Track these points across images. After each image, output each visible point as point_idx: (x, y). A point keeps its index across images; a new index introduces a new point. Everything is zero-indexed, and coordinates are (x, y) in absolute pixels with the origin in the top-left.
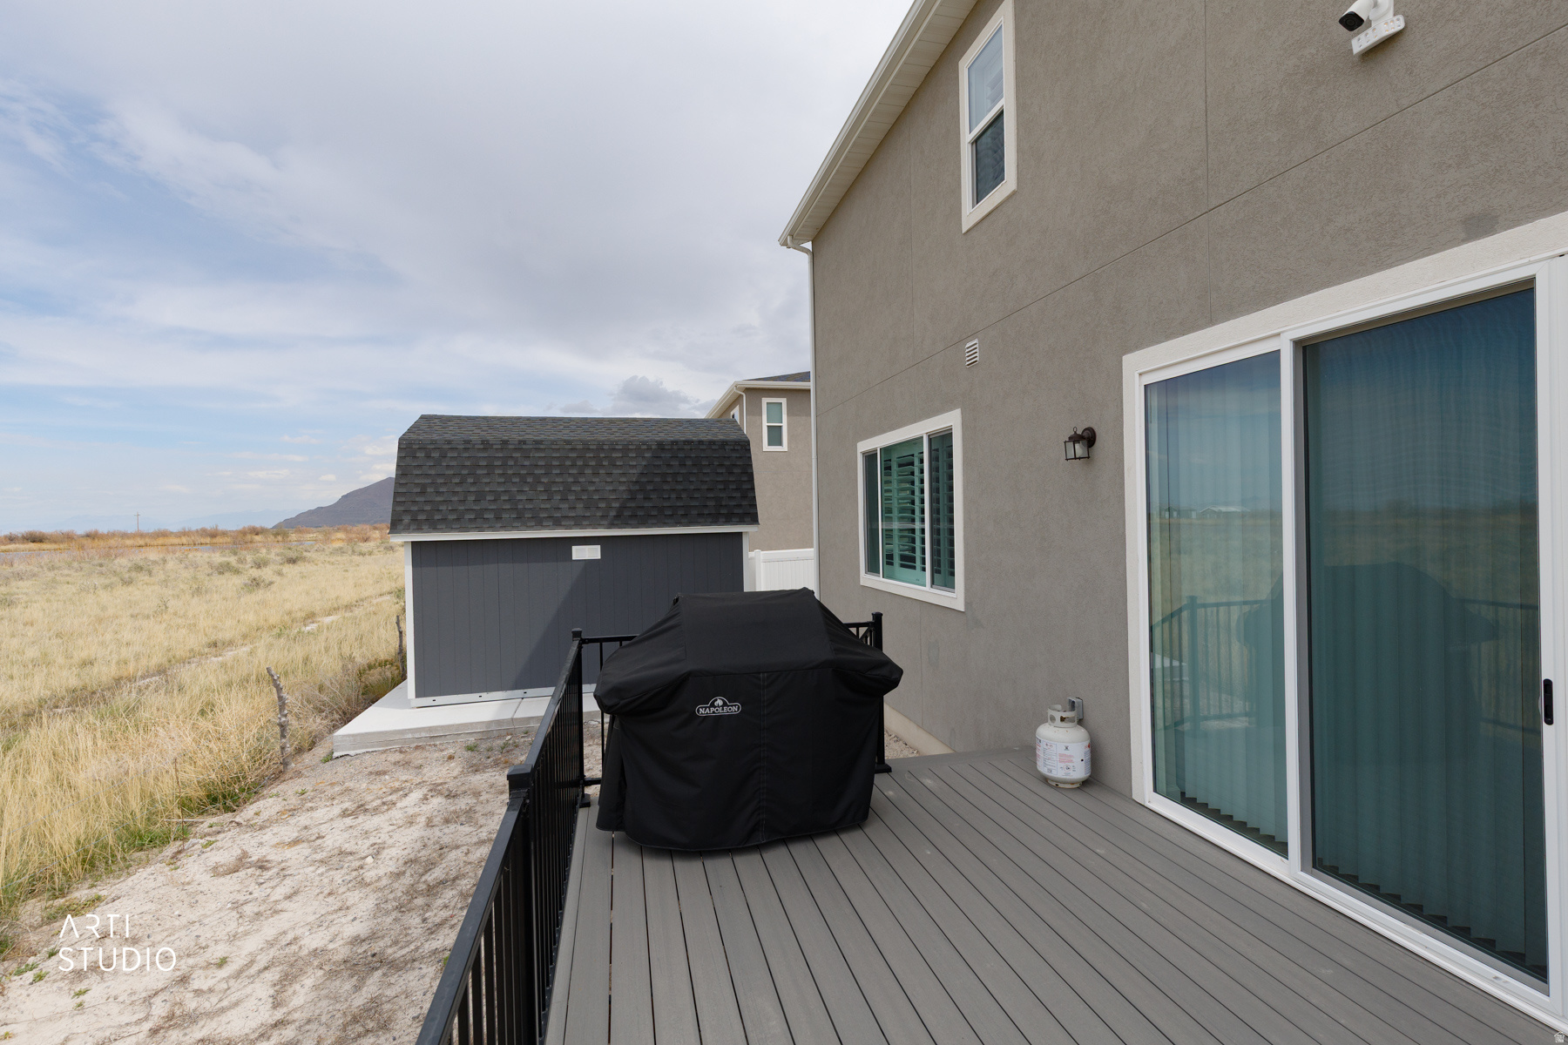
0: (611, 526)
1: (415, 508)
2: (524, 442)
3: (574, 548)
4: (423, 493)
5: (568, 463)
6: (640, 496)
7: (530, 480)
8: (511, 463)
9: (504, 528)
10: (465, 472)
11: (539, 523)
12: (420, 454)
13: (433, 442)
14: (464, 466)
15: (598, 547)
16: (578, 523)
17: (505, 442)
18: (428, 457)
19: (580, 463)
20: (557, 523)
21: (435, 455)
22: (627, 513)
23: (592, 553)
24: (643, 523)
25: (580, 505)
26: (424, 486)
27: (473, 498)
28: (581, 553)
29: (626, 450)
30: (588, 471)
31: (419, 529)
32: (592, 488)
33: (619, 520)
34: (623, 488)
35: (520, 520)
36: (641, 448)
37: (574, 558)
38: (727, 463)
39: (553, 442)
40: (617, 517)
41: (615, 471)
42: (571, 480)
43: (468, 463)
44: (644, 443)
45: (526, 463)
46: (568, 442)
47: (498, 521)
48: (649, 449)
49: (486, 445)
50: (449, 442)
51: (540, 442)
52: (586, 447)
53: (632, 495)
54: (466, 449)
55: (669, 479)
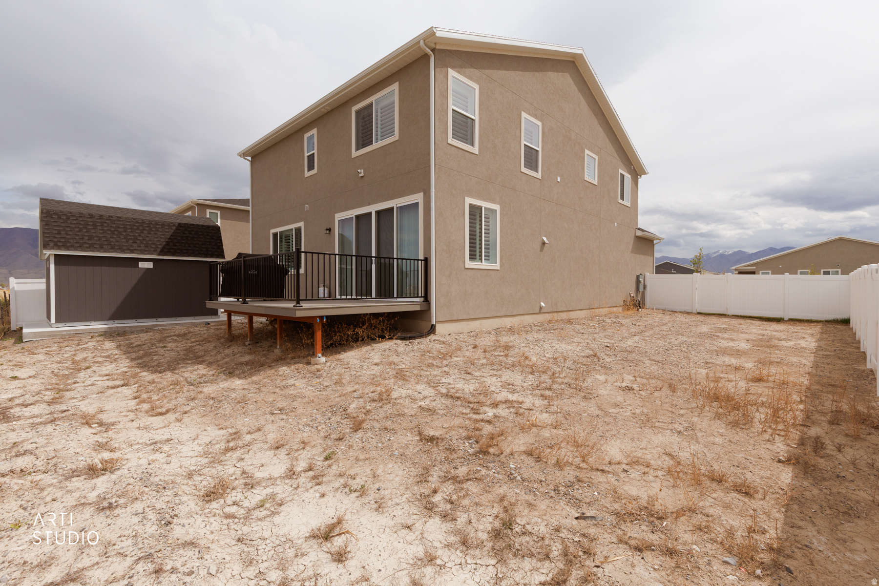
0: (159, 255)
1: (56, 240)
2: (111, 217)
3: (140, 263)
4: (59, 233)
5: (135, 228)
6: (171, 244)
7: (116, 233)
8: (105, 225)
9: (105, 251)
10: (81, 226)
11: (123, 251)
14: (80, 224)
15: (152, 263)
16: (142, 252)
17: (101, 216)
19: (141, 228)
20: (132, 252)
21: (64, 217)
22: (165, 250)
23: (150, 265)
24: (173, 255)
25: (143, 246)
26: (59, 231)
27: (87, 238)
28: (142, 265)
29: (163, 225)
30: (145, 232)
31: (59, 248)
32: (148, 239)
33: (162, 253)
34: (162, 240)
35: (113, 249)
36: (170, 225)
37: (140, 267)
38: (210, 235)
39: (126, 218)
40: (161, 251)
41: (158, 233)
42: (137, 235)
43: (82, 223)
44: (172, 223)
45: (114, 226)
46: (134, 219)
47: (101, 248)
48: (174, 225)
49: (91, 216)
51: (120, 217)
52: (143, 222)
53: (168, 244)
54: (80, 217)
55: (184, 238)
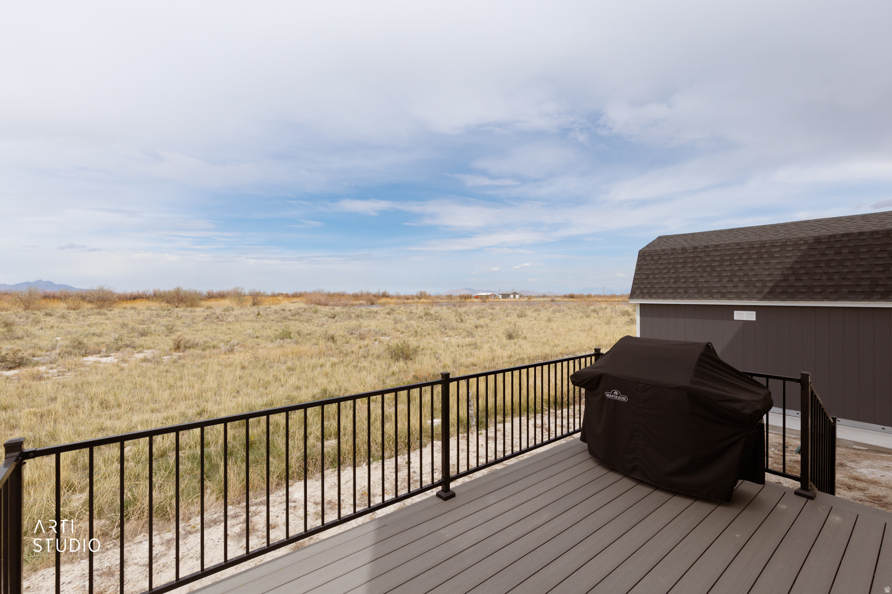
0: (764, 298)
1: (642, 286)
2: (708, 247)
3: (735, 312)
4: (647, 278)
5: (736, 257)
6: (792, 278)
7: (708, 269)
8: (698, 260)
9: (689, 298)
10: (670, 266)
11: (711, 296)
12: (648, 258)
13: (655, 251)
14: (670, 263)
15: (754, 313)
16: (738, 297)
17: (695, 248)
18: (652, 259)
19: (745, 257)
20: (723, 296)
21: (656, 258)
22: (778, 290)
23: (751, 316)
24: (792, 298)
25: (741, 285)
26: (648, 275)
27: (673, 281)
28: (739, 316)
29: (784, 245)
30: (751, 262)
31: (643, 297)
32: (752, 273)
33: (772, 294)
34: (776, 273)
35: (700, 294)
36: (796, 244)
37: (735, 319)
39: (727, 245)
40: (770, 293)
41: (772, 261)
42: (737, 268)
43: (672, 261)
44: (801, 239)
45: (708, 259)
46: (737, 244)
47: (686, 294)
48: (806, 243)
49: (684, 250)
50: (664, 250)
51: (718, 246)
52: (751, 246)
53: (785, 278)
54: (672, 254)
55: (822, 265)
